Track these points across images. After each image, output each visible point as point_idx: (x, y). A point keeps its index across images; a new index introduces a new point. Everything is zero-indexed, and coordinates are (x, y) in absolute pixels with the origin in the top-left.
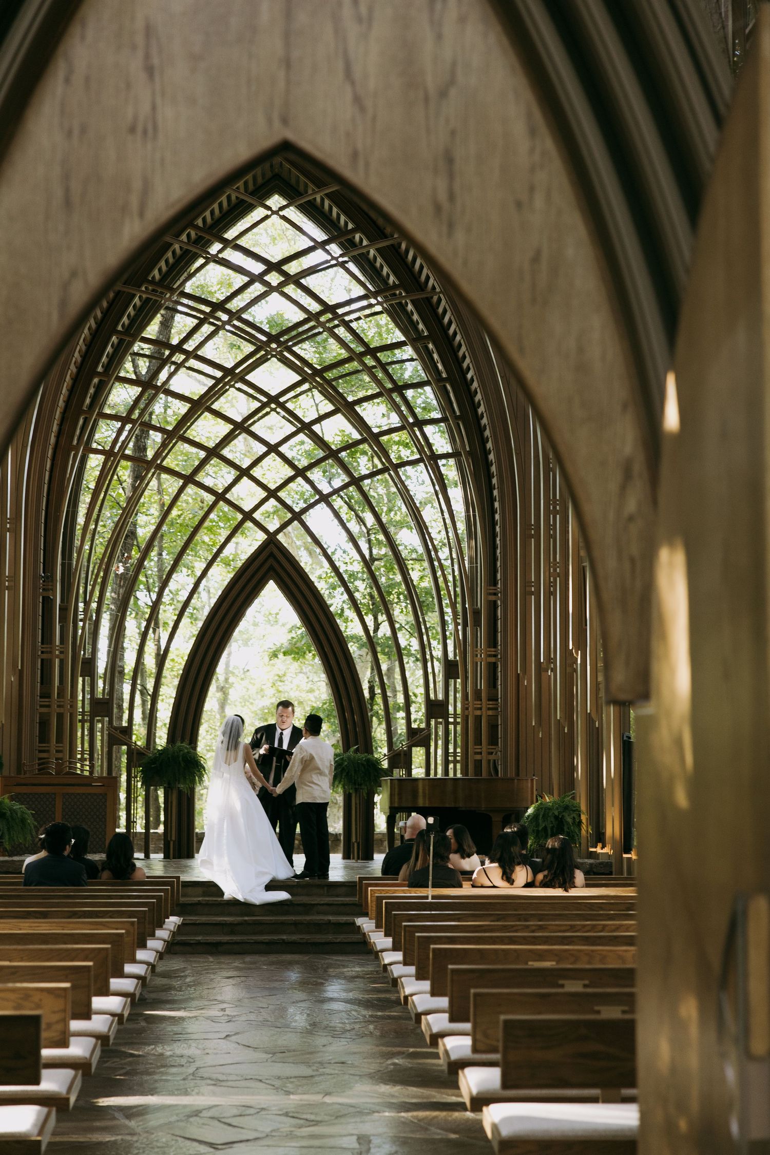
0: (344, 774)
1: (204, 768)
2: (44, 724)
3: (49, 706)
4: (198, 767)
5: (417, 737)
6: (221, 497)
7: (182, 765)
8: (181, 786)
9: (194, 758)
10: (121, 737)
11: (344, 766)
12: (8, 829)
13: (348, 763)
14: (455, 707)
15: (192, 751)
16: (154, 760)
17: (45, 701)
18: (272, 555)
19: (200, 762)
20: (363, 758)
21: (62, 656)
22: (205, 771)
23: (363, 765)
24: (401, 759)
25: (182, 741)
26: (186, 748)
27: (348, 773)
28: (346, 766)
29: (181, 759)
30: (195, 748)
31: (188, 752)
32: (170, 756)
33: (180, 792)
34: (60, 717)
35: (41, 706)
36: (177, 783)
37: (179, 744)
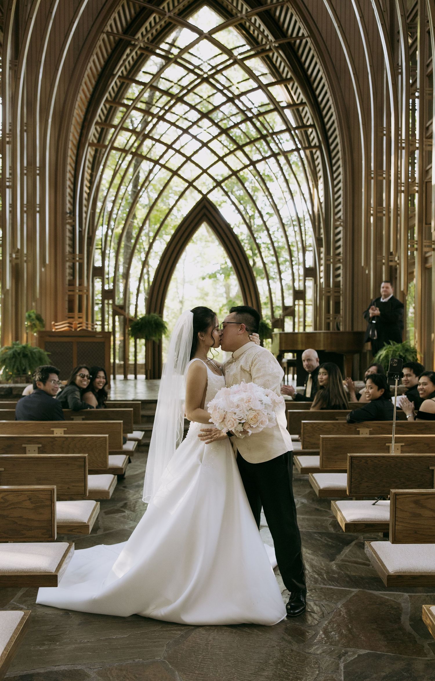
1: (166, 328)
2: (71, 302)
3: (73, 291)
5: (289, 311)
6: (175, 173)
7: (154, 326)
8: (154, 338)
10: (120, 311)
12: (30, 365)
14: (310, 295)
16: (137, 324)
17: (71, 288)
18: (205, 207)
19: (164, 325)
21: (81, 261)
24: (279, 323)
25: (155, 312)
26: (156, 316)
29: (153, 323)
30: (161, 317)
31: (157, 319)
32: (146, 321)
33: (154, 342)
34: (80, 297)
35: (69, 291)
36: (151, 336)
37: (152, 314)
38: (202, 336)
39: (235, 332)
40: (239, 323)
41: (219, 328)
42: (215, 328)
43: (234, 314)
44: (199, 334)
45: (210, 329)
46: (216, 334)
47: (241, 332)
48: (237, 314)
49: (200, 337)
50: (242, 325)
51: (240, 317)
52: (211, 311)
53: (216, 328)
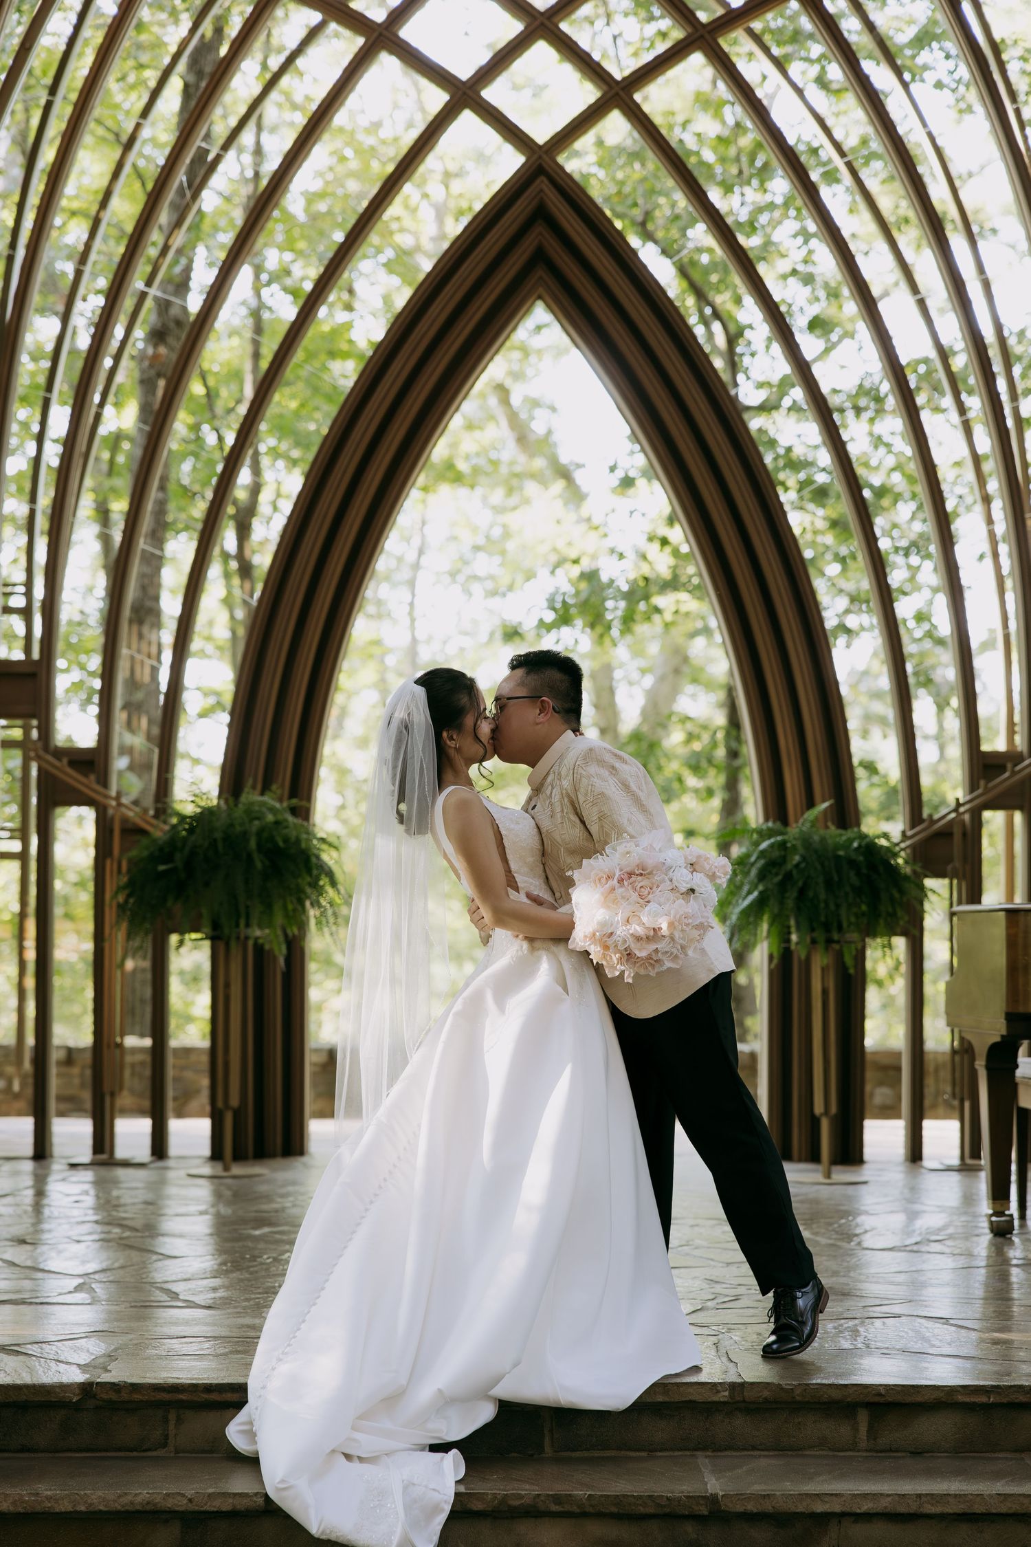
0: (792, 894)
1: (330, 875)
4: (309, 871)
7: (259, 865)
8: (261, 932)
9: (298, 841)
10: (72, 777)
11: (789, 866)
13: (804, 858)
15: (290, 818)
16: (167, 850)
18: (541, 214)
19: (318, 857)
20: (851, 841)
22: (334, 883)
23: (852, 863)
25: (265, 789)
26: (272, 810)
27: (802, 892)
28: (797, 866)
29: (253, 844)
30: (303, 811)
31: (277, 823)
32: (218, 835)
33: (261, 954)
36: (242, 922)
37: (251, 796)
38: (451, 738)
39: (528, 719)
40: (534, 697)
41: (487, 712)
42: (481, 714)
43: (520, 672)
44: (445, 734)
45: (469, 721)
46: (485, 728)
47: (541, 718)
48: (528, 673)
49: (448, 742)
50: (543, 701)
51: (534, 679)
52: (462, 675)
53: (482, 716)
